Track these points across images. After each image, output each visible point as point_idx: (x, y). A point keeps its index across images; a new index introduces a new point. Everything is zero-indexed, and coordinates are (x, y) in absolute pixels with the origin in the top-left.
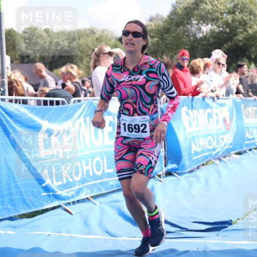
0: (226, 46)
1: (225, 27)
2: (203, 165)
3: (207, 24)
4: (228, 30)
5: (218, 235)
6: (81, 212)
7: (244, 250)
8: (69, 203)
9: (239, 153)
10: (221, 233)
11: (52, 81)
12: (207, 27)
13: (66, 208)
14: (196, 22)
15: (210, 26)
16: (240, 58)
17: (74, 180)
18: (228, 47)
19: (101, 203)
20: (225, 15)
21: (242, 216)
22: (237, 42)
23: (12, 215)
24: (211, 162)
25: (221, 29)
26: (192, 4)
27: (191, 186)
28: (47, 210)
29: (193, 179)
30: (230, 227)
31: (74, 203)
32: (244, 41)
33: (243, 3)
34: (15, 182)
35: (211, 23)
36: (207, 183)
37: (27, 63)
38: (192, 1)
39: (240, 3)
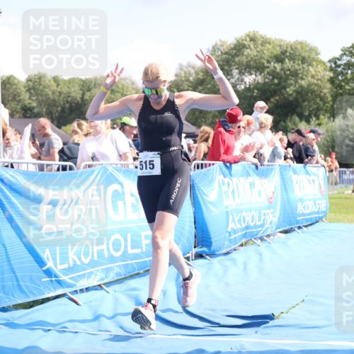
0: (272, 100)
1: (271, 77)
2: (242, 245)
3: (251, 74)
4: (276, 81)
5: (256, 332)
6: (90, 302)
7: (288, 351)
8: (76, 291)
9: (286, 232)
10: (260, 329)
11: (58, 140)
12: (250, 77)
13: (73, 297)
14: (237, 71)
15: (254, 76)
16: (290, 115)
17: (82, 263)
18: (275, 102)
19: (115, 291)
20: (272, 64)
21: (287, 310)
22: (286, 95)
23: (5, 305)
24: (251, 242)
25: (267, 80)
26: (232, 49)
27: (226, 271)
28: (48, 300)
29: (228, 263)
30: (271, 323)
31: (82, 291)
32: (294, 94)
33: (292, 49)
34: (10, 265)
35: (256, 72)
36: (245, 268)
37: (30, 117)
38: (232, 46)
39: (289, 49)
